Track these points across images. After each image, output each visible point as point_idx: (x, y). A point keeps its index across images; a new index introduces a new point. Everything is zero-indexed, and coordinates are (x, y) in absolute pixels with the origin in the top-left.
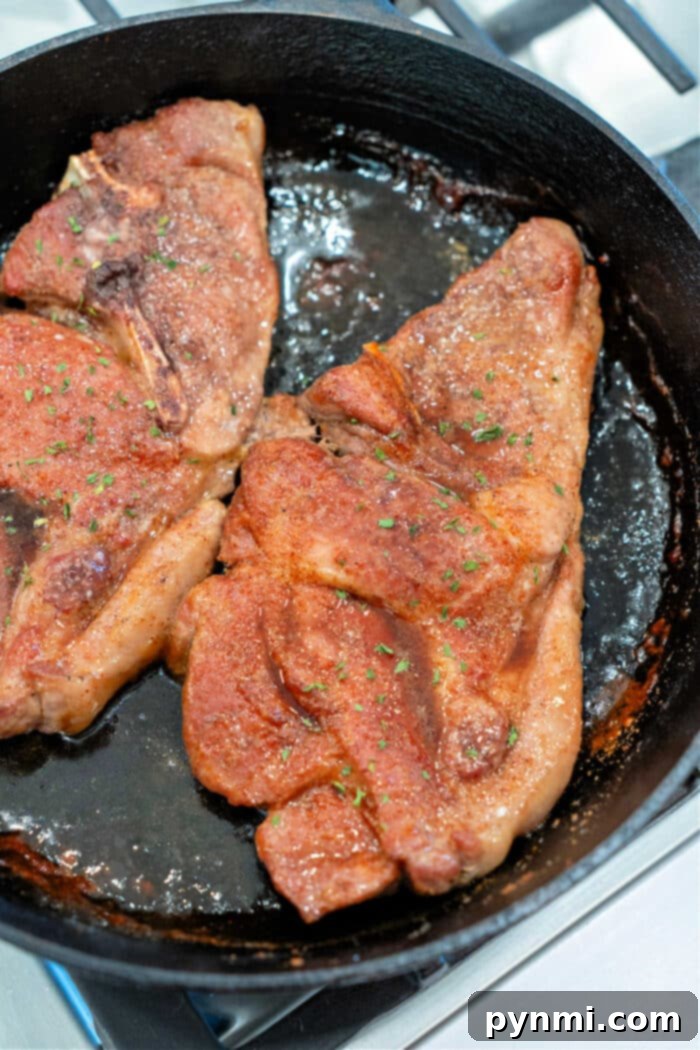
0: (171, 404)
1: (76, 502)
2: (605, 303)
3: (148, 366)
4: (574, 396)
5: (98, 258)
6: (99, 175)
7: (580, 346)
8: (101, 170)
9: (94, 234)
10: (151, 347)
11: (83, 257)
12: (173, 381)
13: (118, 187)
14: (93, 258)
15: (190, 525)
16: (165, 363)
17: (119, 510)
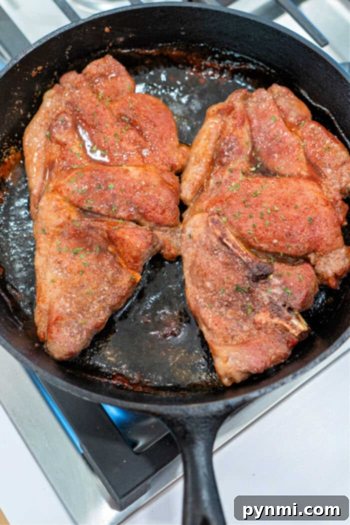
0: (216, 223)
1: (241, 177)
2: (35, 327)
3: (232, 237)
4: (43, 276)
5: (272, 279)
6: (288, 323)
7: (43, 302)
8: (288, 326)
9: (278, 291)
10: (233, 245)
11: (279, 279)
12: (219, 233)
13: (276, 320)
14: (274, 280)
15: (193, 184)
16: (225, 241)
17: (223, 181)
